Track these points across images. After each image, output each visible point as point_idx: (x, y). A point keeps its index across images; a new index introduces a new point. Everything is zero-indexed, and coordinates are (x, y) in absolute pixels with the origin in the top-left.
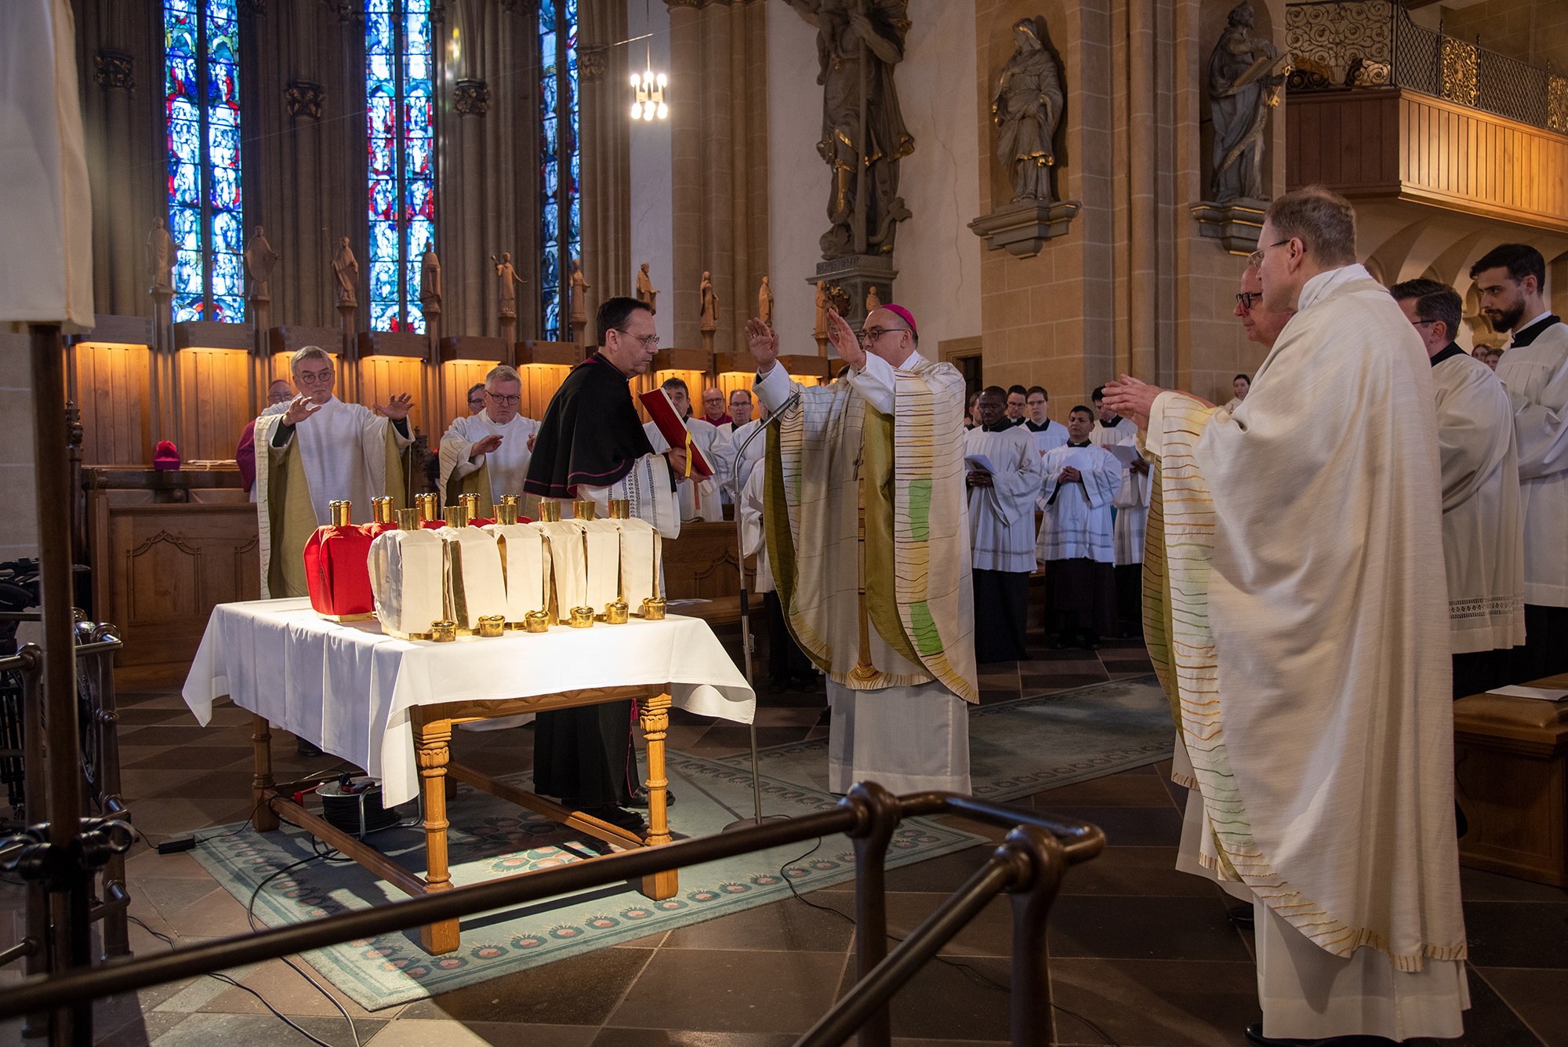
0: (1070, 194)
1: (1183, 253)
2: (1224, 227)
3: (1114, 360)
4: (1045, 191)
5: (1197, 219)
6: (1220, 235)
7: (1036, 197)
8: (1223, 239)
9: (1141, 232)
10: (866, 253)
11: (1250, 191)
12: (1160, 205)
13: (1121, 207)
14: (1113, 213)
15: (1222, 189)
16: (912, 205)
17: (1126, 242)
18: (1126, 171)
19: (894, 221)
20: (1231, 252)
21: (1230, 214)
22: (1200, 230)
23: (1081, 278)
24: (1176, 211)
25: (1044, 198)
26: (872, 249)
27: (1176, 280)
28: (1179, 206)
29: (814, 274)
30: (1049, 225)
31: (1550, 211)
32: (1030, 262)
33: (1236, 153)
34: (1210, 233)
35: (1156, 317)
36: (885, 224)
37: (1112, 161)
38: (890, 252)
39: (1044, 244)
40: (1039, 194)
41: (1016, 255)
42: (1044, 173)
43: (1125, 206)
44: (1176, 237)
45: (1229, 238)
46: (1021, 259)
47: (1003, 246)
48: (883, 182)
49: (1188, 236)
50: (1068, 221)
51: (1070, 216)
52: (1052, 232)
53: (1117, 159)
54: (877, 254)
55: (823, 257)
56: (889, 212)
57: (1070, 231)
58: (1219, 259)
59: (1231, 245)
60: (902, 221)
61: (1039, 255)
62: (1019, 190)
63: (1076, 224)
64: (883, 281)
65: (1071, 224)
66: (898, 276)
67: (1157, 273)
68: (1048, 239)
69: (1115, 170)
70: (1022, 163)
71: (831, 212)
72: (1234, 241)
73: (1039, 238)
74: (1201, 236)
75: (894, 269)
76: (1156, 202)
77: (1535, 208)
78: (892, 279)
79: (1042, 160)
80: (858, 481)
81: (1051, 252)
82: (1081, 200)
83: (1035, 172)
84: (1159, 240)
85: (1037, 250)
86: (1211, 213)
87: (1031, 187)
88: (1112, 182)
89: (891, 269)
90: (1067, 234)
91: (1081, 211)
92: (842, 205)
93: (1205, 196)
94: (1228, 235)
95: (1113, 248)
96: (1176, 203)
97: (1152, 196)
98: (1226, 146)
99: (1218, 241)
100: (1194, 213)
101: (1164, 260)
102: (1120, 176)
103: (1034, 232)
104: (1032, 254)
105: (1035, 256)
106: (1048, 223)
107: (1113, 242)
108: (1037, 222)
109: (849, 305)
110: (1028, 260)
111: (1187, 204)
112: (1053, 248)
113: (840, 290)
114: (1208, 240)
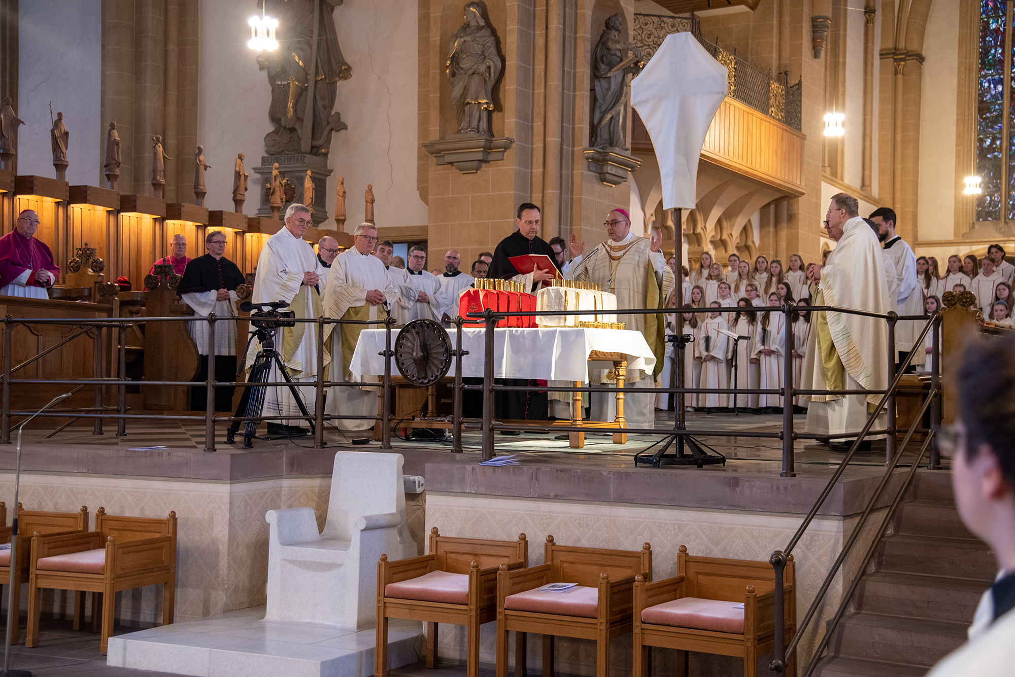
0: (506, 132)
1: (577, 180)
2: (602, 166)
4: (485, 128)
5: (587, 158)
6: (599, 171)
7: (479, 131)
8: (600, 173)
9: (553, 164)
10: (311, 153)
11: (617, 143)
12: (564, 147)
13: (538, 145)
14: (532, 149)
15: (599, 139)
17: (541, 170)
18: (543, 120)
19: (332, 129)
20: (604, 183)
21: (608, 157)
22: (588, 167)
23: (513, 192)
24: (573, 152)
25: (484, 133)
26: (314, 150)
27: (572, 199)
28: (576, 149)
29: (259, 165)
30: (489, 153)
31: (770, 172)
32: (471, 177)
33: (609, 116)
34: (594, 169)
35: (560, 224)
36: (326, 132)
37: (532, 113)
38: (326, 154)
39: (484, 165)
40: (481, 130)
41: (460, 170)
42: (485, 114)
43: (541, 145)
44: (572, 170)
45: (604, 173)
46: (464, 174)
47: (451, 163)
48: (323, 99)
49: (581, 170)
50: (504, 151)
51: (506, 148)
52: (490, 158)
53: (536, 111)
55: (266, 152)
56: (328, 123)
57: (505, 158)
58: (598, 187)
59: (605, 178)
60: (337, 131)
61: (479, 172)
62: (464, 124)
63: (510, 154)
65: (505, 154)
66: (332, 174)
67: (561, 193)
68: (486, 161)
69: (535, 119)
70: (468, 106)
72: (608, 176)
73: (481, 161)
74: (589, 170)
75: (328, 168)
76: (562, 145)
77: (762, 169)
78: (327, 176)
79: (485, 106)
81: (488, 171)
82: (514, 138)
83: (478, 113)
84: (563, 171)
85: (478, 169)
86: (597, 156)
87: (475, 124)
88: (532, 126)
89: (327, 168)
90: (503, 160)
91: (514, 145)
92: (292, 112)
94: (604, 171)
95: (531, 173)
96: (573, 146)
97: (560, 140)
98: (602, 110)
99: (597, 175)
100: (586, 155)
101: (566, 185)
102: (538, 124)
103: (480, 156)
104: (475, 171)
105: (476, 173)
106: (489, 151)
107: (532, 168)
108: (482, 149)
109: (294, 193)
110: (469, 175)
111: (582, 148)
112: (491, 169)
113: (288, 180)
114: (592, 173)
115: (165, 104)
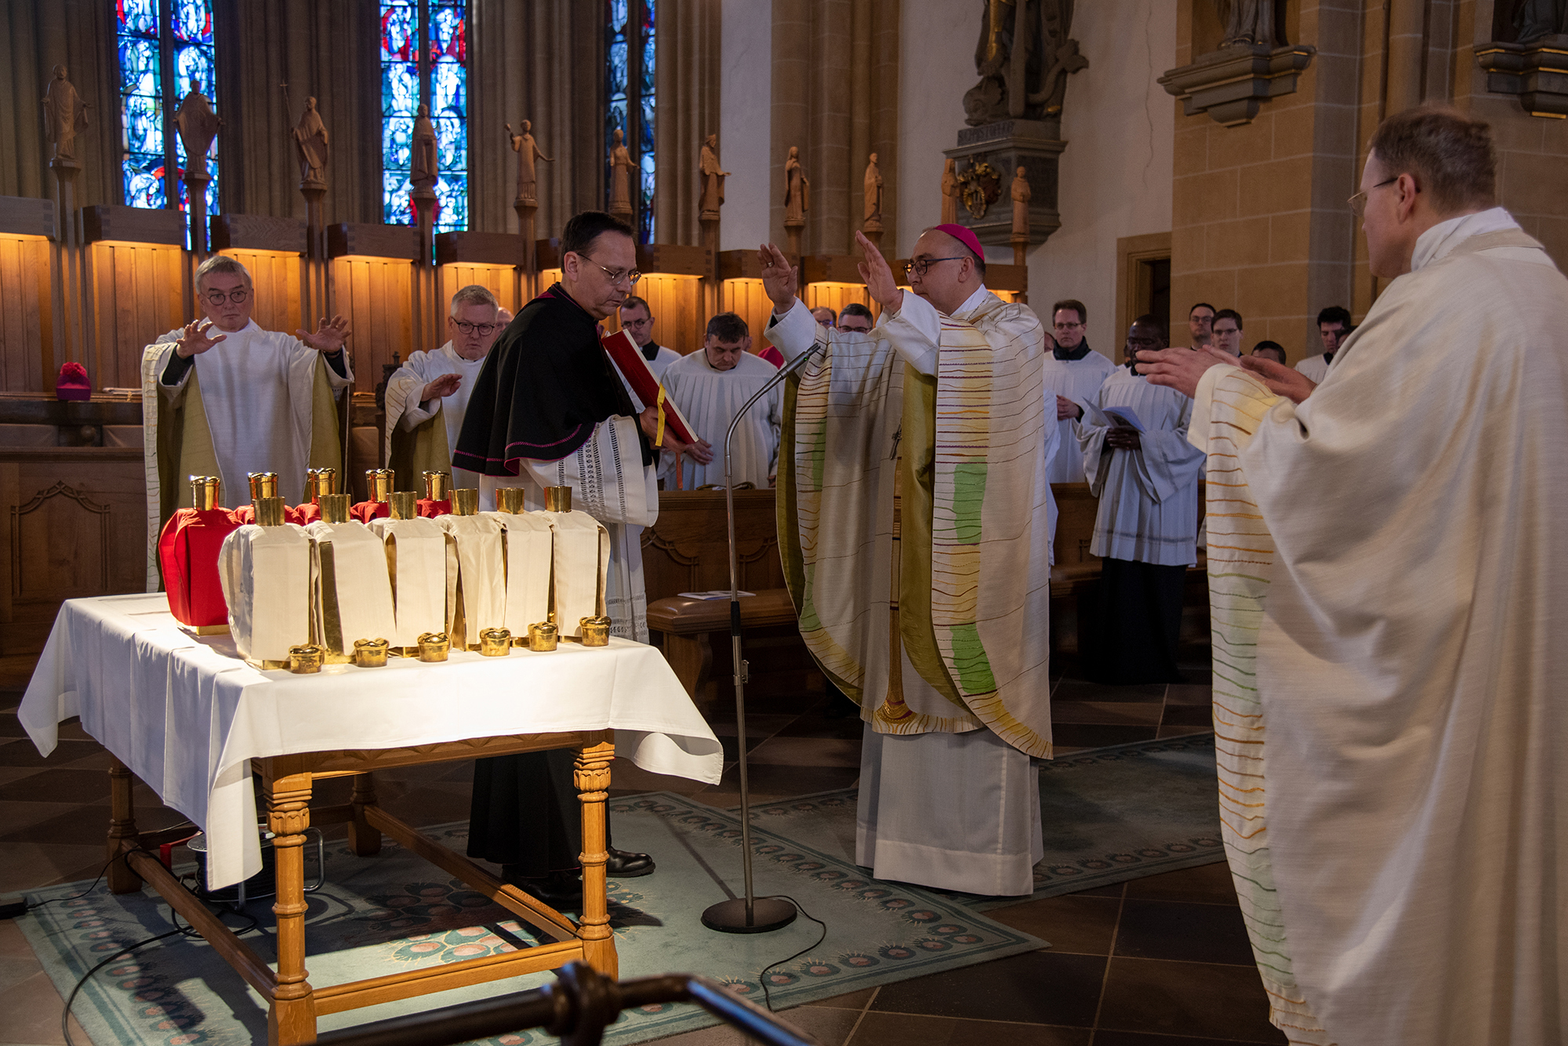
0: (1301, 36)
2: (1526, 78)
3: (1353, 267)
4: (1265, 32)
5: (1485, 67)
6: (1519, 91)
7: (1253, 39)
8: (1522, 95)
10: (1025, 116)
12: (1431, 49)
13: (1374, 52)
14: (1362, 61)
15: (1528, 22)
16: (1090, 51)
17: (1378, 103)
19: (1063, 72)
20: (1536, 114)
21: (1536, 59)
22: (1489, 84)
23: (1311, 154)
24: (1454, 56)
25: (1264, 41)
26: (1032, 111)
28: (1459, 49)
29: (953, 144)
30: (1269, 81)
32: (1241, 131)
34: (1504, 87)
36: (1051, 78)
38: (1057, 116)
39: (1262, 106)
40: (1258, 36)
41: (1222, 121)
43: (1379, 52)
44: (1452, 94)
45: (1533, 93)
46: (1229, 127)
47: (1204, 109)
48: (1051, 18)
49: (1471, 92)
50: (1296, 75)
51: (1300, 66)
52: (1273, 90)
54: (1039, 118)
55: (968, 121)
56: (1057, 60)
57: (1298, 88)
58: (1517, 123)
60: (1075, 71)
61: (1253, 121)
62: (1230, 30)
63: (1306, 79)
64: (1048, 156)
65: (1299, 78)
66: (1067, 148)
68: (1267, 99)
71: (980, 59)
72: (1541, 99)
73: (1254, 99)
74: (1490, 91)
75: (1063, 138)
76: (1425, 45)
78: (1059, 152)
80: (896, 460)
81: (1270, 117)
82: (1316, 44)
83: (1254, 5)
85: (1250, 115)
86: (1507, 59)
87: (1247, 26)
88: (1363, 16)
89: (1059, 139)
90: (1293, 91)
91: (1315, 59)
92: (994, 51)
93: (1500, 32)
94: (1531, 88)
95: (1359, 110)
96: (1455, 46)
97: (1420, 36)
99: (1515, 98)
100: (1481, 59)
102: (1375, 8)
103: (1248, 90)
104: (1244, 120)
105: (1247, 123)
106: (1267, 77)
107: (1360, 102)
108: (1252, 75)
109: (999, 188)
110: (1238, 128)
111: (1471, 46)
112: (1274, 112)
113: (986, 167)
114: (1499, 97)
115: (852, 61)
